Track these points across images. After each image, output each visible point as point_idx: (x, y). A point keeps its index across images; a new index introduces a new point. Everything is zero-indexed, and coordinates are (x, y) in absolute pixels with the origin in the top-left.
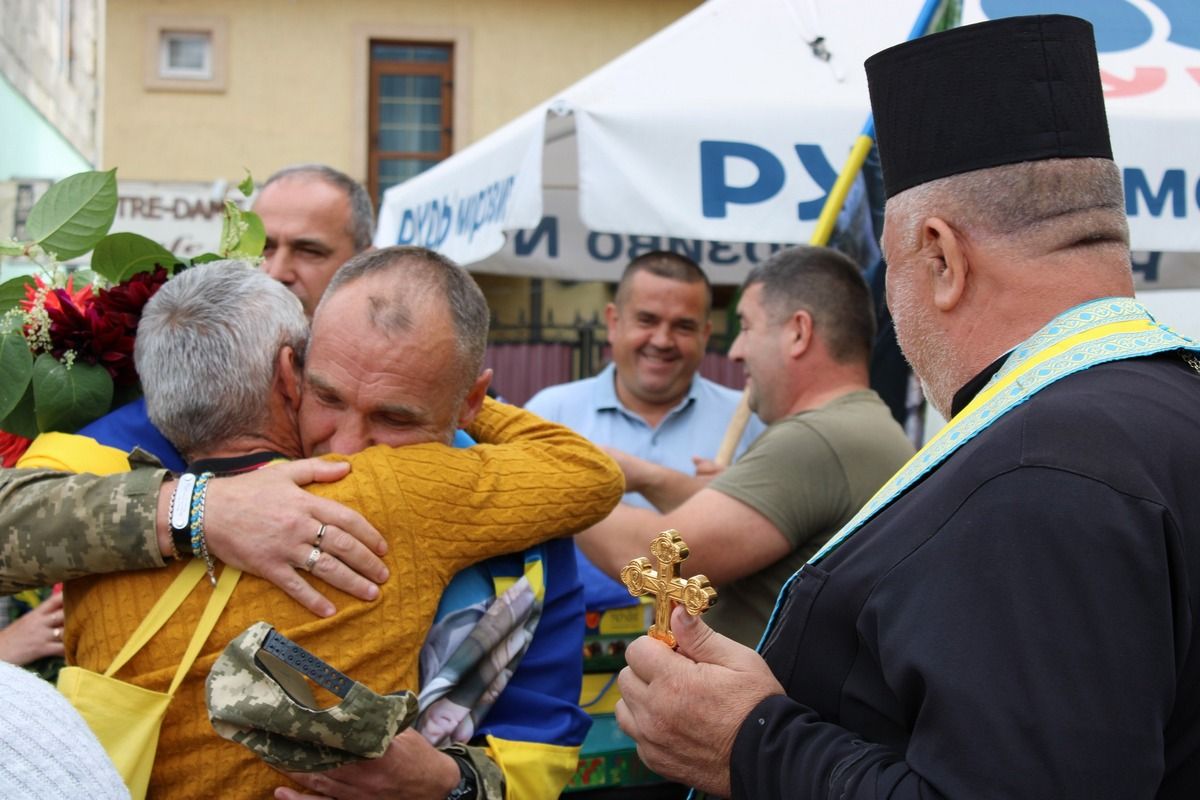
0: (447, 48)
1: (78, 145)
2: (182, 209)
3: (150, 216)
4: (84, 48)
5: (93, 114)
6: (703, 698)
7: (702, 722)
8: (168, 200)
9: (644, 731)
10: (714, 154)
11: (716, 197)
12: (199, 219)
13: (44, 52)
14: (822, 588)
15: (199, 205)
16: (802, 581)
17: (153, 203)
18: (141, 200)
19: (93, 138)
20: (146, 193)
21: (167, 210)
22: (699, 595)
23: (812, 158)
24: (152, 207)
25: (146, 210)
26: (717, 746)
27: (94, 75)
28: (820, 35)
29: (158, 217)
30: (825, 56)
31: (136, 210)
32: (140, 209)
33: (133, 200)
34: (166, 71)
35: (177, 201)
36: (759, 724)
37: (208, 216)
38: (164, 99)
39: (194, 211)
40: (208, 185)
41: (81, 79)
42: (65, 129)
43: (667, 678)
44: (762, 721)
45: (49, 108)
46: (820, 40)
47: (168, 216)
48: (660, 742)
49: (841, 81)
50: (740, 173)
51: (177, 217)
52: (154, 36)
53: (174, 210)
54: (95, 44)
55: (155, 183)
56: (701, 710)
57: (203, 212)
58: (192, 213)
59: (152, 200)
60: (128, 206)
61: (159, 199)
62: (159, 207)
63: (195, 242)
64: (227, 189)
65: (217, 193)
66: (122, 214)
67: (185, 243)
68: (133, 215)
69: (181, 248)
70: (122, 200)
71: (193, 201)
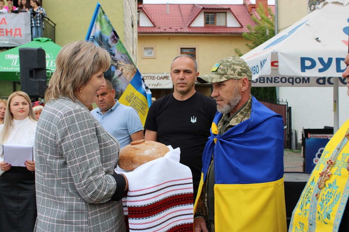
0: (195, 49)
2: (159, 78)
3: (153, 79)
8: (156, 77)
10: (303, 60)
11: (304, 68)
12: (162, 79)
15: (162, 77)
18: (151, 76)
20: (152, 75)
23: (321, 60)
25: (152, 78)
27: (136, 56)
28: (318, 37)
29: (155, 79)
30: (319, 41)
31: (150, 78)
32: (151, 78)
33: (150, 76)
34: (145, 55)
35: (158, 76)
37: (163, 79)
38: (145, 60)
40: (163, 73)
41: (134, 56)
46: (318, 38)
47: (156, 79)
49: (324, 46)
50: (308, 63)
51: (158, 79)
52: (143, 49)
53: (157, 78)
54: (136, 50)
55: (154, 73)
57: (162, 78)
58: (160, 78)
59: (153, 76)
60: (149, 77)
61: (155, 76)
62: (155, 78)
63: (161, 83)
64: (167, 74)
65: (165, 75)
66: (148, 79)
67: (159, 84)
68: (150, 79)
69: (159, 85)
70: (148, 76)
71: (160, 77)
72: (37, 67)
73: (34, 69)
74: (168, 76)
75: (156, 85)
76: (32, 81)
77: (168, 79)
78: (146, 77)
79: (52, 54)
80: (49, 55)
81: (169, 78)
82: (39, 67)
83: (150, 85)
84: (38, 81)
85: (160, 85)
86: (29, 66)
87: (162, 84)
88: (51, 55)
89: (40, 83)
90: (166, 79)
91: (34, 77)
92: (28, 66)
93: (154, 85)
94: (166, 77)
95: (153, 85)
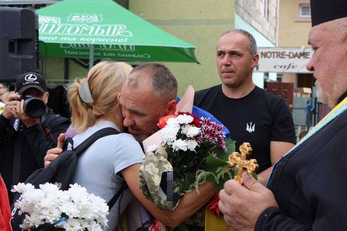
1: (270, 38)
2: (291, 55)
3: (282, 57)
4: (272, 10)
5: (275, 29)
6: (249, 202)
7: (247, 210)
8: (287, 53)
9: (227, 211)
12: (296, 58)
13: (258, 11)
14: (286, 165)
15: (297, 53)
16: (280, 163)
17: (283, 54)
18: (279, 53)
19: (275, 36)
20: (281, 51)
21: (287, 55)
22: (252, 166)
24: (282, 55)
25: (281, 56)
26: (251, 220)
27: (276, 18)
29: (285, 58)
32: (279, 55)
33: (277, 53)
34: (301, 16)
35: (290, 53)
36: (265, 216)
37: (299, 57)
38: (300, 24)
39: (295, 56)
40: (299, 48)
41: (271, 18)
42: (265, 34)
43: (238, 194)
44: (266, 215)
45: (260, 28)
47: (287, 57)
48: (232, 215)
51: (290, 57)
52: (298, 6)
53: (289, 55)
54: (276, 9)
55: (284, 48)
56: (248, 206)
57: (297, 56)
58: (294, 56)
59: (282, 53)
60: (275, 55)
61: (285, 52)
62: (285, 55)
63: (295, 65)
64: (305, 49)
65: (301, 50)
66: (274, 57)
67: (292, 65)
68: (277, 57)
69: (291, 67)
70: (274, 53)
71: (295, 53)
72: (20, 37)
73: (16, 40)
74: (307, 53)
75: (287, 67)
76: (12, 57)
77: (307, 58)
78: (271, 53)
79: (102, 15)
80: (97, 17)
81: (309, 55)
82: (23, 37)
83: (277, 67)
84: (22, 58)
85: (293, 67)
86: (8, 35)
87: (297, 66)
88: (101, 17)
89: (23, 61)
90: (304, 58)
91: (16, 51)
92: (6, 36)
93: (283, 67)
94: (304, 55)
95: (281, 67)
